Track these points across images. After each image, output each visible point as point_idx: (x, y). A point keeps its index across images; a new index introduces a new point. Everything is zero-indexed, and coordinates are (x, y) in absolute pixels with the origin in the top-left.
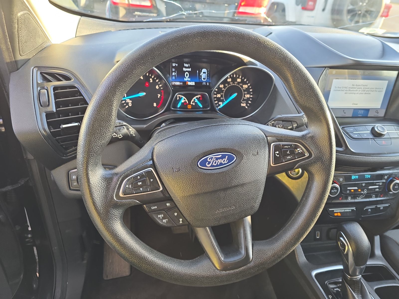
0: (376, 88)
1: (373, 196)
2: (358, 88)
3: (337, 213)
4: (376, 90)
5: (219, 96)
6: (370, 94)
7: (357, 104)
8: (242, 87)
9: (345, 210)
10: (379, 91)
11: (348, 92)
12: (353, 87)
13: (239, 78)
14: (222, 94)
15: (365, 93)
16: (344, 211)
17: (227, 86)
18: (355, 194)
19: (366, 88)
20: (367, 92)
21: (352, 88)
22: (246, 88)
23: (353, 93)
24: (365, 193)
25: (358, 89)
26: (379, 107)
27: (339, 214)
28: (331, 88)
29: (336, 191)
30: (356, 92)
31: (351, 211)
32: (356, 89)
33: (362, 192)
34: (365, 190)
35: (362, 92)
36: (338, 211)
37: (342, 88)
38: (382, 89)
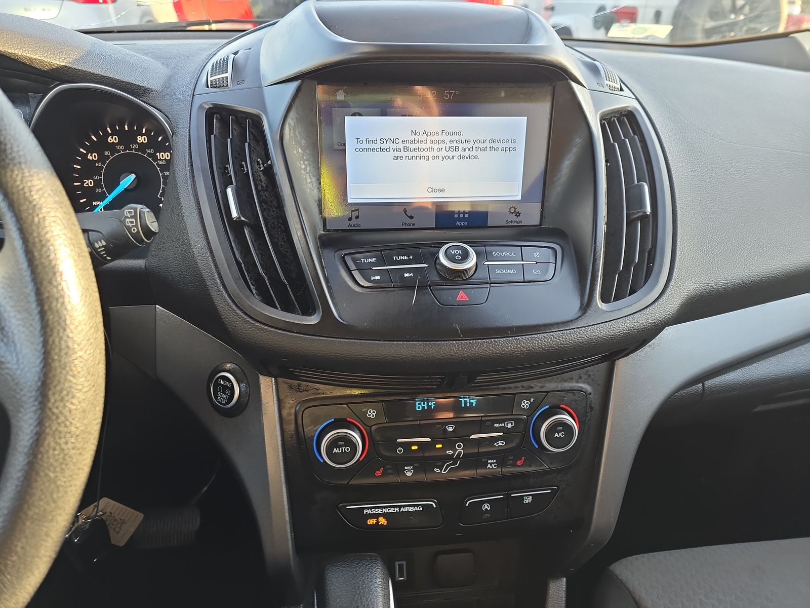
0: (493, 141)
1: (491, 464)
2: (433, 142)
3: (376, 516)
4: (495, 145)
5: (89, 183)
6: (476, 157)
7: (443, 190)
8: (155, 159)
9: (400, 507)
10: (504, 150)
11: (402, 154)
12: (416, 137)
13: (142, 135)
14: (97, 178)
15: (461, 157)
16: (397, 509)
17: (108, 157)
18: (425, 458)
19: (459, 141)
20: (466, 153)
21: (413, 142)
22: (165, 159)
23: (421, 158)
24: (460, 453)
25: (432, 145)
26: (517, 195)
27: (382, 521)
28: (345, 144)
29: (347, 449)
30: (430, 154)
31: (420, 509)
32: (428, 145)
33: (450, 452)
34: (459, 446)
35: (450, 154)
36: (379, 511)
37: (379, 141)
38: (514, 141)
